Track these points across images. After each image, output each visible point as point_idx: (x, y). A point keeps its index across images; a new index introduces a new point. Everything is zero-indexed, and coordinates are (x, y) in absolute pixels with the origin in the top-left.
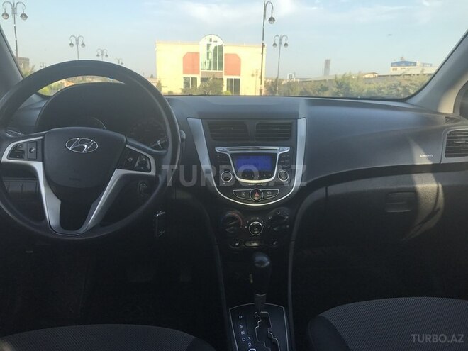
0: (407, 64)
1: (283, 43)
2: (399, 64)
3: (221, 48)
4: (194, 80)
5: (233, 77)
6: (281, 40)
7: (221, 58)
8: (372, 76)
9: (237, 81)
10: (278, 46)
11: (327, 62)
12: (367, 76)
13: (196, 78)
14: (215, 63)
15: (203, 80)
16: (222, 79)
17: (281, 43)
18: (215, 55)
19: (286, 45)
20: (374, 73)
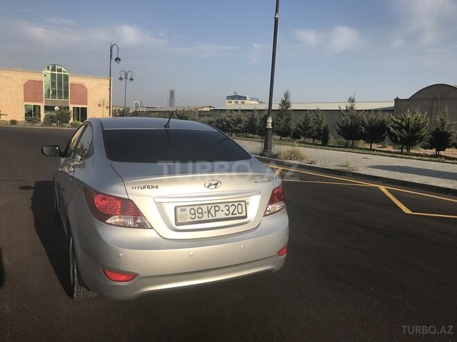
0: (240, 98)
1: (129, 77)
2: (233, 98)
3: (66, 78)
4: (37, 108)
5: (80, 106)
6: (126, 75)
7: (66, 87)
8: (208, 109)
9: (84, 110)
10: (124, 80)
11: (172, 93)
12: (205, 109)
13: (39, 107)
14: (60, 92)
15: (47, 108)
16: (68, 108)
17: (127, 77)
18: (60, 84)
19: (131, 79)
20: (210, 107)
